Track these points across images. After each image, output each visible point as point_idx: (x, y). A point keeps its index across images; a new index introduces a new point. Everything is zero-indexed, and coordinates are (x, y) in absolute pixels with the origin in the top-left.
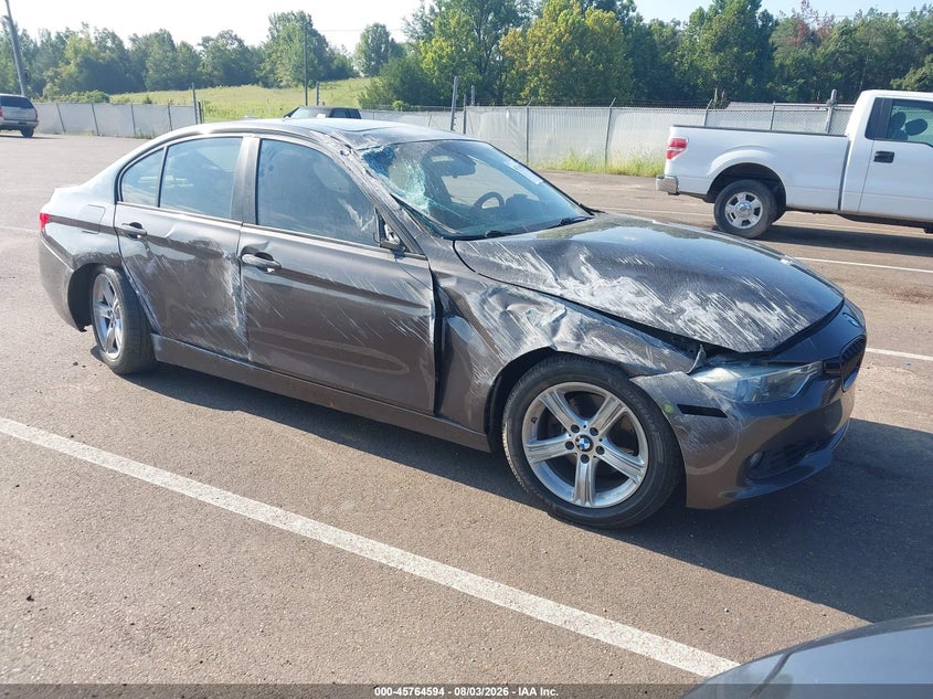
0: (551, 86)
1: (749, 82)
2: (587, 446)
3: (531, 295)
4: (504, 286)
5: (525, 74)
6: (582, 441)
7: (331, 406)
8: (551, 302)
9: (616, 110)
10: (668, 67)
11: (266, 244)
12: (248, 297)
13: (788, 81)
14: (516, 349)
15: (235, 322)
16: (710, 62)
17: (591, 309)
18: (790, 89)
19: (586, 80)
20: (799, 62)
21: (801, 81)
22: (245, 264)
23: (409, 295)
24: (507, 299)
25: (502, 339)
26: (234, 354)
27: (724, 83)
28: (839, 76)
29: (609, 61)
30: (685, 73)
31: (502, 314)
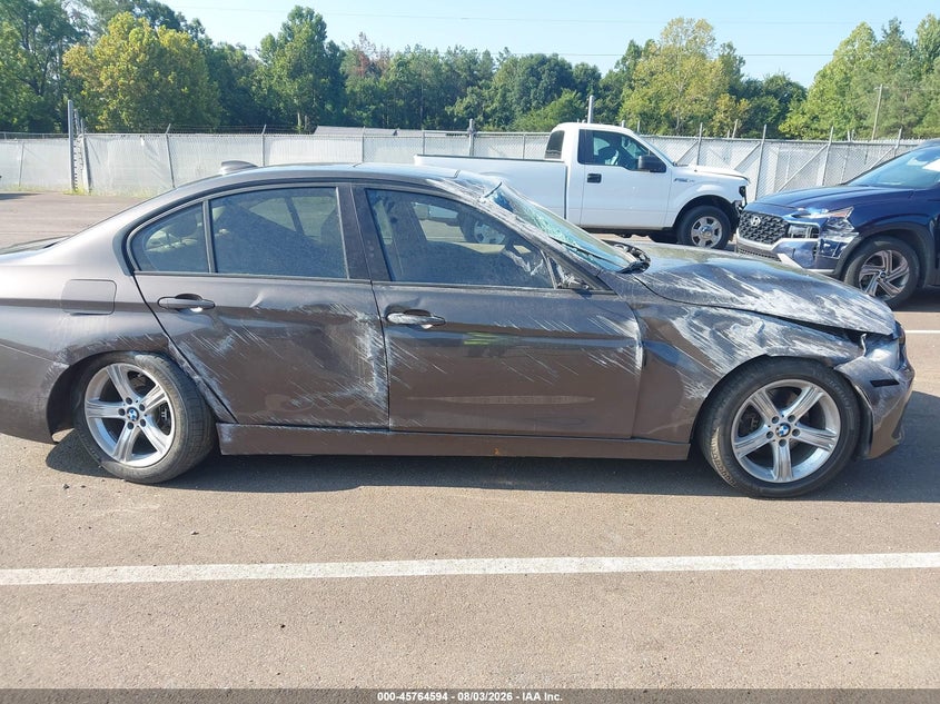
0: (135, 109)
1: (329, 107)
2: (786, 431)
3: (730, 313)
4: (704, 308)
5: (98, 95)
6: (782, 429)
7: (497, 453)
8: (748, 317)
9: (270, 137)
10: (245, 91)
11: (418, 301)
12: (395, 360)
13: (361, 106)
14: (732, 362)
15: (375, 388)
16: (290, 88)
17: (780, 318)
18: (365, 115)
19: (172, 103)
20: (366, 89)
21: (373, 107)
22: (392, 324)
23: (612, 330)
24: (710, 320)
25: (715, 354)
26: (365, 424)
27: (306, 109)
28: (401, 103)
29: (194, 84)
30: (265, 98)
31: (711, 332)
